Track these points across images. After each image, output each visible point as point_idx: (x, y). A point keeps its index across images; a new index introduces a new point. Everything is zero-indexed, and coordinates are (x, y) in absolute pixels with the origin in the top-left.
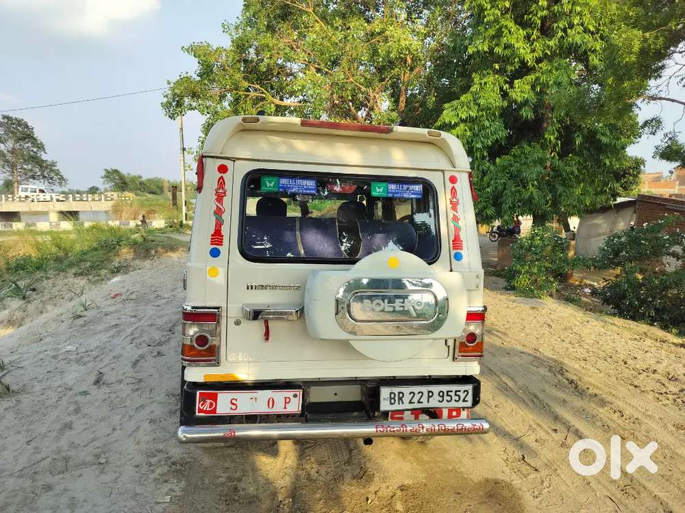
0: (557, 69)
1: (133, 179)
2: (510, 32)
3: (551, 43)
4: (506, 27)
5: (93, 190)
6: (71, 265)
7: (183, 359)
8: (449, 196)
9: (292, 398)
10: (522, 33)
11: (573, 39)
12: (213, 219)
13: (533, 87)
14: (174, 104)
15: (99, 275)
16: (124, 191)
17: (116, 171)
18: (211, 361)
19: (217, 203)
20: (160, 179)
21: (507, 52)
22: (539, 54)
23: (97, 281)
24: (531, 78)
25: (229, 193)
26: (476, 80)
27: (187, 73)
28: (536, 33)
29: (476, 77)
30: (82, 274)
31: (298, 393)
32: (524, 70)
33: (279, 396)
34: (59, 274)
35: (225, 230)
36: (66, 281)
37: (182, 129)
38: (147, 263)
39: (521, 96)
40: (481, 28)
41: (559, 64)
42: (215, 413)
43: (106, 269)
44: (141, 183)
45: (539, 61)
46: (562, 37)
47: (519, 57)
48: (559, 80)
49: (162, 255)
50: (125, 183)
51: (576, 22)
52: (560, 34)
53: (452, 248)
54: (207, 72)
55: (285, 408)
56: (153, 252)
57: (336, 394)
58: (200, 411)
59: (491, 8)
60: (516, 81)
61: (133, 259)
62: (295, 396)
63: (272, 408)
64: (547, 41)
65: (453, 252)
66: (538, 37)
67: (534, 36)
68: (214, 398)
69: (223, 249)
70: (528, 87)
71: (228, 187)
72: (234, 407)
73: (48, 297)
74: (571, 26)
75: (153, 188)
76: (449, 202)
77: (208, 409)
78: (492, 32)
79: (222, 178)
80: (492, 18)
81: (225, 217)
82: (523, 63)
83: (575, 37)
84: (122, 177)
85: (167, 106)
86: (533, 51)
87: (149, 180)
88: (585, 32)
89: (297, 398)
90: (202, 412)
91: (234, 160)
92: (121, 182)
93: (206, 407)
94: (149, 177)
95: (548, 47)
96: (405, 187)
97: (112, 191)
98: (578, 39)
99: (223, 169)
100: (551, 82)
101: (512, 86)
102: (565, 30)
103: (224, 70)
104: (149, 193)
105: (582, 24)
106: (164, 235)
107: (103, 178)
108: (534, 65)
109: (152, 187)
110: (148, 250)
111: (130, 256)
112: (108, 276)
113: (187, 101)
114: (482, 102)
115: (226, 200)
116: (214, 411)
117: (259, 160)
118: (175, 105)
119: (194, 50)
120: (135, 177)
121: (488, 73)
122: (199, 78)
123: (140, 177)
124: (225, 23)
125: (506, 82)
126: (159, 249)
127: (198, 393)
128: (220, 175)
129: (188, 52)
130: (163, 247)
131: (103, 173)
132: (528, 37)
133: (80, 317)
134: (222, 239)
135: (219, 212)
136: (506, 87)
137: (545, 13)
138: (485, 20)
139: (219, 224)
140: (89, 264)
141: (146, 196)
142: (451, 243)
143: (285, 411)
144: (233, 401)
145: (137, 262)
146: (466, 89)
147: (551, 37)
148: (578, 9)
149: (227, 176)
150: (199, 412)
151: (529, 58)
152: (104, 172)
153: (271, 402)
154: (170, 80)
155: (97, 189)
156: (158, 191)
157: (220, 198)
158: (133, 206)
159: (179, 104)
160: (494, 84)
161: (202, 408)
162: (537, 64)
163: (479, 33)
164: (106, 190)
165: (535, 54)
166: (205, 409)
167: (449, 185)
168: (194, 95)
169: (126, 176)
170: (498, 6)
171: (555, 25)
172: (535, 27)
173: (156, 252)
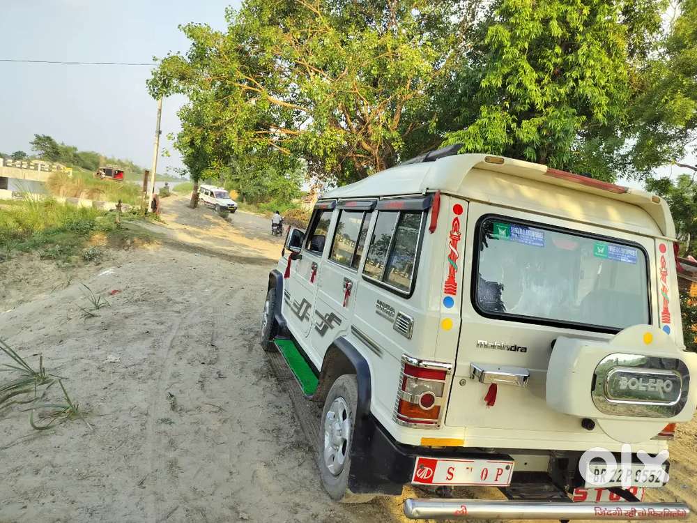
0: (565, 117)
1: (67, 150)
2: (525, 72)
3: (562, 91)
4: (523, 67)
5: (19, 156)
6: (36, 246)
7: (398, 417)
8: (659, 265)
9: (505, 470)
10: (535, 75)
11: (583, 91)
12: (447, 263)
13: (539, 129)
14: (160, 83)
15: (69, 261)
16: (55, 161)
17: (49, 138)
18: (432, 423)
19: (451, 246)
20: (97, 154)
21: (520, 92)
22: (548, 99)
23: (67, 267)
24: (538, 120)
25: (463, 237)
26: (484, 114)
27: (179, 52)
28: (547, 79)
29: (484, 110)
30: (49, 258)
31: (510, 465)
32: (532, 112)
33: (493, 466)
34: (22, 255)
35: (458, 279)
36: (31, 263)
37: (160, 110)
38: (122, 254)
39: (527, 137)
40: (498, 64)
41: (567, 112)
42: (431, 482)
43: (76, 255)
44: (75, 156)
45: (547, 105)
46: (573, 88)
47: (530, 98)
48: (567, 128)
49: (137, 247)
50: (57, 153)
51: (588, 74)
52: (572, 84)
53: (661, 320)
54: (200, 55)
55: (496, 480)
56: (129, 242)
57: (526, 464)
58: (417, 479)
59: (510, 46)
60: (524, 122)
61: (107, 247)
62: (507, 468)
63: (485, 478)
64: (557, 88)
65: (663, 325)
66: (549, 82)
67: (546, 81)
68: (433, 465)
69: (456, 299)
70: (534, 129)
71: (462, 229)
72: (450, 477)
73: (11, 280)
74: (582, 78)
75: (89, 162)
76: (659, 271)
77: (425, 478)
78: (506, 70)
79: (456, 219)
80: (510, 56)
81: (460, 263)
82: (532, 105)
83: (586, 89)
84: (54, 146)
85: (153, 83)
86: (543, 95)
87: (84, 154)
88: (595, 85)
89: (509, 470)
90: (418, 481)
91: (469, 200)
92: (52, 151)
93: (424, 475)
94: (84, 151)
95: (558, 94)
96: (623, 250)
97: (41, 159)
98: (588, 92)
99: (458, 209)
100: (559, 128)
101: (519, 125)
102: (576, 81)
103: (220, 57)
104: (83, 167)
105: (594, 78)
106: (131, 222)
107: (32, 143)
108: (542, 110)
109: (87, 161)
110: (123, 240)
111: (104, 243)
112: (79, 263)
113: (175, 82)
114: (489, 136)
115: (461, 244)
116: (430, 480)
117: (490, 204)
118: (161, 85)
119: (191, 31)
120: (70, 147)
121: (496, 109)
122: (189, 61)
123: (75, 149)
124: (229, 8)
125: (514, 121)
126: (136, 239)
127: (418, 458)
128: (456, 216)
129: (185, 31)
130: (140, 238)
131: (33, 139)
132: (539, 81)
133: (93, 316)
134: (456, 288)
135: (453, 257)
136: (514, 125)
137: (559, 60)
138: (503, 57)
139: (453, 270)
140: (58, 247)
141: (78, 170)
142: (661, 315)
143: (497, 482)
144: (451, 471)
145: (112, 251)
146: (471, 120)
147: (562, 84)
148: (592, 63)
149: (462, 218)
150: (415, 480)
151: (539, 101)
152: (35, 137)
153: (485, 474)
154: (157, 57)
155: (24, 155)
156: (93, 166)
157: (454, 241)
158: (76, 181)
159: (166, 85)
160: (502, 121)
161: (418, 476)
162: (545, 108)
163: (495, 68)
164: (34, 158)
165: (545, 99)
166: (421, 477)
167: (659, 254)
168: (182, 78)
169: (60, 145)
170: (517, 45)
171: (568, 74)
172: (547, 72)
173: (132, 242)
